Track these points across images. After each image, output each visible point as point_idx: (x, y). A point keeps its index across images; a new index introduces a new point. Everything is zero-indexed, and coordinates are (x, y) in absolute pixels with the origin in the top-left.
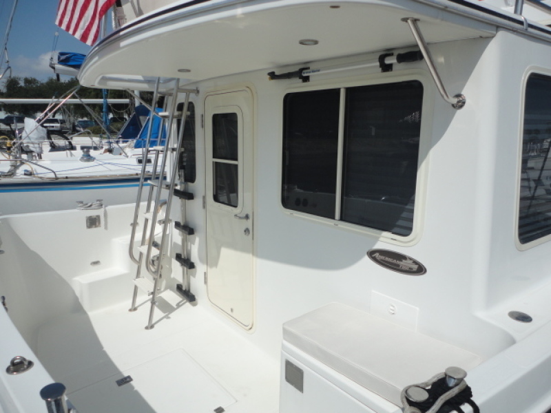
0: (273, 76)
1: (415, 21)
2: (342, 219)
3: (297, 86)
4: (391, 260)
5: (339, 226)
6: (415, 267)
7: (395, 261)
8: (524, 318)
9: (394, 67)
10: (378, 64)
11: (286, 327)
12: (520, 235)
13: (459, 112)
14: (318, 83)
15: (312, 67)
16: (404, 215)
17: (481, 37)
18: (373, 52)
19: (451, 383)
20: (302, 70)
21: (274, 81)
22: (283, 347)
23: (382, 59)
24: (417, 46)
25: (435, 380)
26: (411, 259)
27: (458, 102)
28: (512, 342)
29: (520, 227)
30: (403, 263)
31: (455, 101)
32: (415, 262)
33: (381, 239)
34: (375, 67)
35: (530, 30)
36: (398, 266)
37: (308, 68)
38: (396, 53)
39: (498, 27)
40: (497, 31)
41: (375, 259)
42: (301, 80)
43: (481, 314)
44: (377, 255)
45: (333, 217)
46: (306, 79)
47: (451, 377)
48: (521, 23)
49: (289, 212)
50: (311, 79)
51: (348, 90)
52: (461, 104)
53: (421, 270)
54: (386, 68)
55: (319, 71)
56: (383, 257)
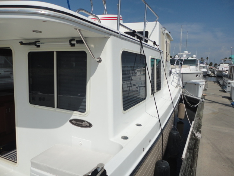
0: (21, 43)
1: (80, 30)
2: (58, 107)
3: (34, 49)
4: (78, 123)
5: (57, 110)
6: (88, 125)
7: (80, 123)
8: (126, 138)
9: (76, 45)
10: (69, 43)
11: (33, 161)
12: (123, 108)
13: (100, 64)
14: (44, 48)
15: (41, 41)
16: (83, 104)
17: (105, 37)
18: (67, 38)
19: (99, 170)
20: (36, 42)
21: (22, 46)
22: (31, 171)
23: (70, 41)
24: (81, 38)
25: (93, 170)
26: (86, 122)
27: (99, 60)
28: (122, 148)
29: (123, 105)
30: (84, 124)
31: (98, 60)
32: (88, 123)
33: (74, 114)
34: (68, 44)
35: (122, 36)
36: (82, 125)
37: (39, 42)
38: (76, 39)
39: (110, 35)
40: (110, 36)
41: (72, 123)
42: (36, 47)
43: (112, 139)
44: (73, 121)
45: (54, 107)
46: (38, 46)
47: (99, 168)
48: (118, 33)
49: (33, 106)
50: (40, 46)
51: (57, 52)
52: (100, 61)
53: (90, 125)
54: (73, 45)
55: (44, 43)
56: (76, 122)
